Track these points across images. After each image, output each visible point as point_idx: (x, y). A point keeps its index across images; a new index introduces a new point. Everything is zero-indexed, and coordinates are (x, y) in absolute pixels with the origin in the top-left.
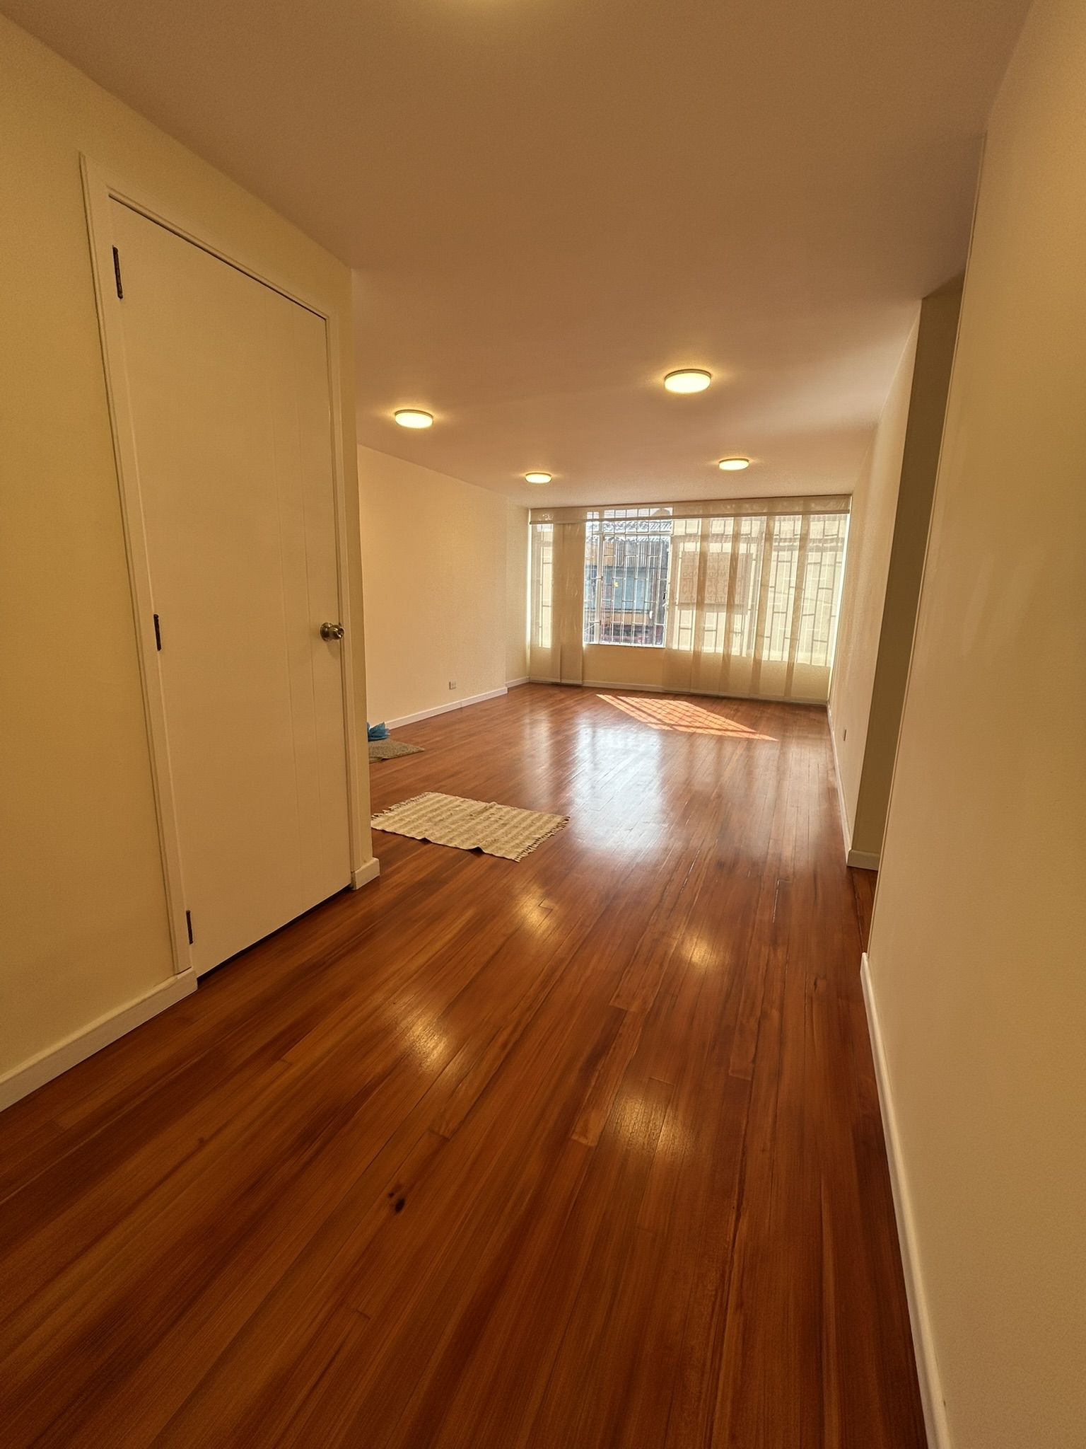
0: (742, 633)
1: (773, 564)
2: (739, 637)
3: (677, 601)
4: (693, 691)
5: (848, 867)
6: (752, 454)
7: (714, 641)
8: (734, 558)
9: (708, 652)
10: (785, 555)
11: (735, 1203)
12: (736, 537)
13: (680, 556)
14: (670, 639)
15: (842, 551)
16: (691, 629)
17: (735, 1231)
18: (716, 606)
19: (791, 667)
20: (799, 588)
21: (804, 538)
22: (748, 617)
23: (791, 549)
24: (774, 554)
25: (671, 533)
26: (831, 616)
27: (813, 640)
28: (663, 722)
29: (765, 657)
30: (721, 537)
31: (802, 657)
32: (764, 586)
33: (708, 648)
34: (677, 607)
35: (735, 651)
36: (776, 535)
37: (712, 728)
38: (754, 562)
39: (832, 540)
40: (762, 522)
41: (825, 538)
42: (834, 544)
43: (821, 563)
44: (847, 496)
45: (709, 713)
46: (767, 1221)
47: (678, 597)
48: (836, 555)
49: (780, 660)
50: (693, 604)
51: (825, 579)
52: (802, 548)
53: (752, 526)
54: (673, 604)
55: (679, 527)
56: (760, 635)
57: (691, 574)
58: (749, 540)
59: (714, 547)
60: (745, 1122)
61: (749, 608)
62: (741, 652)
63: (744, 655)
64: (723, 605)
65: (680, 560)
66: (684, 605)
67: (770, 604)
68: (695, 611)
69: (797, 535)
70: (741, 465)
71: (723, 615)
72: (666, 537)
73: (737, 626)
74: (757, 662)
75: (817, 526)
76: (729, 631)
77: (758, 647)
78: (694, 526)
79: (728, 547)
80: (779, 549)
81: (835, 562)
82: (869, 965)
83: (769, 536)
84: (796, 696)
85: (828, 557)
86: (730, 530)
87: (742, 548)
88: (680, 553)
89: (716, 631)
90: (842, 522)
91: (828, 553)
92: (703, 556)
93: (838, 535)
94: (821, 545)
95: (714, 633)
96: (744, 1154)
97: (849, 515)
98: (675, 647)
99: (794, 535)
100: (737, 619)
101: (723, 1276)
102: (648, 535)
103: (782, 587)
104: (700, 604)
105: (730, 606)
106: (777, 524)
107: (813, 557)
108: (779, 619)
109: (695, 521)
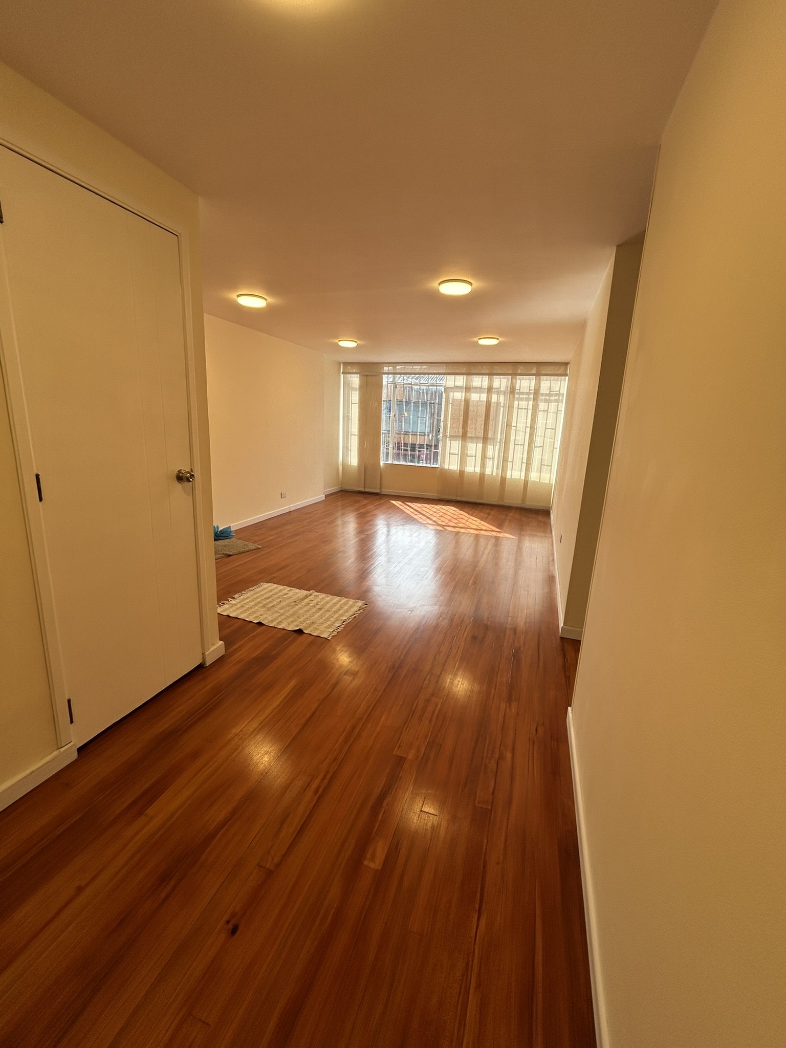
0: (493, 458)
1: (515, 411)
2: (491, 461)
3: (448, 434)
4: (459, 499)
5: (561, 638)
6: (501, 335)
7: (473, 465)
8: (488, 404)
9: (469, 471)
10: (523, 404)
11: (477, 906)
12: (490, 390)
13: (451, 402)
14: (443, 462)
15: (562, 403)
16: (458, 455)
17: (477, 928)
18: (475, 439)
19: (526, 483)
20: (532, 428)
21: (537, 392)
22: (497, 448)
23: (527, 400)
24: (516, 403)
25: (445, 385)
26: (554, 448)
27: (541, 465)
28: (437, 523)
29: (508, 476)
30: (479, 389)
31: (534, 476)
32: (509, 425)
33: (469, 468)
34: (448, 438)
35: (488, 471)
36: (517, 390)
37: (471, 529)
38: (502, 409)
39: (556, 395)
40: (508, 380)
41: (551, 393)
42: (557, 398)
43: (547, 411)
44: (566, 364)
45: (469, 516)
46: (499, 919)
47: (448, 431)
48: (558, 405)
49: (519, 478)
50: (459, 436)
51: (550, 422)
52: (535, 399)
53: (501, 382)
54: (445, 436)
55: (451, 381)
56: (505, 460)
57: (458, 415)
58: (499, 393)
59: (474, 397)
60: (485, 841)
61: (498, 441)
62: (492, 472)
63: (494, 474)
64: (481, 438)
65: (451, 405)
66: (453, 437)
67: (512, 438)
68: (460, 442)
69: (532, 390)
70: (494, 342)
71: (480, 445)
72: (441, 388)
73: (490, 453)
74: (503, 480)
75: (546, 384)
76: (484, 457)
77: (504, 470)
78: (460, 380)
79: (484, 397)
80: (520, 399)
81: (558, 410)
82: (572, 717)
83: (512, 390)
84: (529, 504)
85: (553, 406)
86: (485, 385)
87: (494, 398)
88: (451, 400)
89: (475, 456)
90: (563, 382)
91: (553, 404)
92: (467, 402)
93: (559, 391)
94: (548, 398)
95: (474, 458)
96: (484, 867)
97: (567, 378)
98: (446, 467)
99: (530, 390)
100: (490, 448)
101: (467, 964)
102: (428, 386)
103: (521, 426)
104: (464, 436)
105: (485, 440)
106: (518, 382)
107: (542, 406)
108: (519, 448)
109: (461, 377)
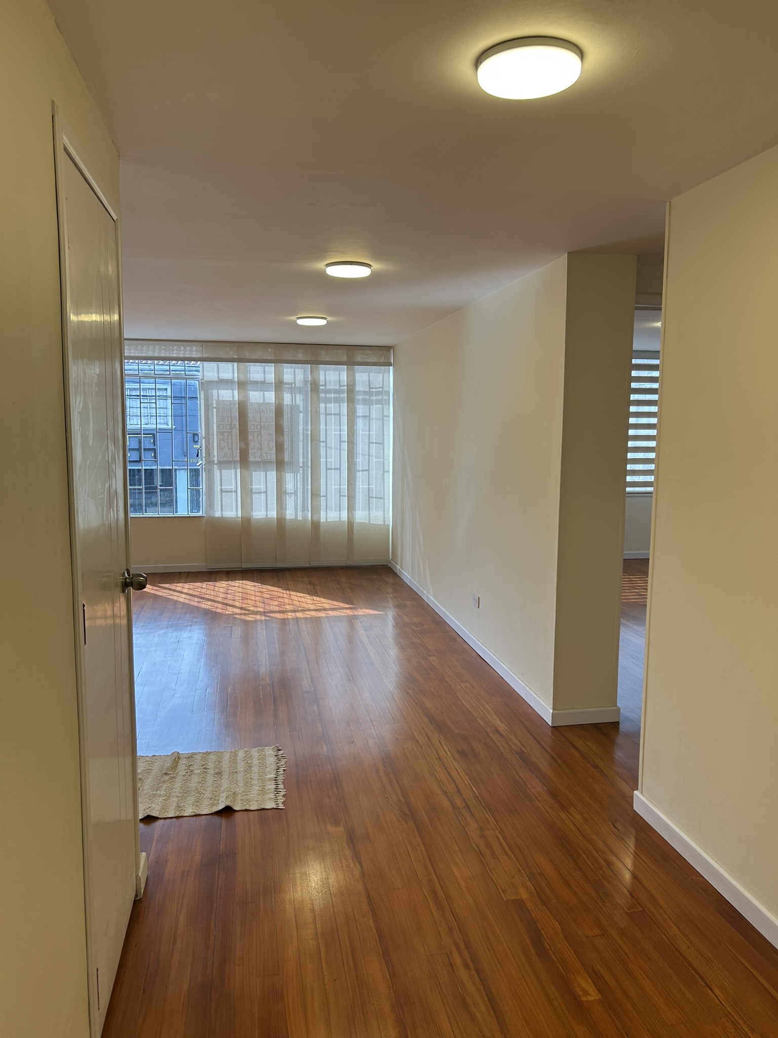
2: (293, 499)
5: (554, 728)
7: (263, 505)
8: (279, 410)
9: (258, 517)
10: (332, 407)
11: (703, 984)
12: (279, 386)
13: (215, 406)
14: (211, 505)
15: (389, 405)
16: (236, 492)
18: (263, 464)
19: (350, 524)
20: (351, 443)
21: (351, 389)
23: (338, 401)
24: (322, 405)
25: (200, 377)
27: (369, 497)
29: (323, 519)
30: (262, 385)
31: (360, 516)
33: (259, 513)
34: (215, 466)
35: (290, 514)
38: (301, 415)
39: (378, 393)
40: (305, 371)
41: (371, 390)
42: (380, 397)
43: (369, 416)
47: (216, 454)
48: (383, 408)
49: (338, 520)
50: (235, 462)
51: (374, 433)
52: (351, 400)
53: (294, 374)
54: (209, 462)
55: (210, 371)
56: (315, 494)
57: (228, 427)
58: (293, 389)
59: (255, 397)
61: (301, 465)
62: (296, 515)
63: (300, 518)
64: (272, 462)
65: (215, 410)
66: (224, 464)
67: (323, 460)
68: (239, 471)
69: (344, 386)
71: (272, 475)
72: (193, 382)
73: (289, 486)
74: (316, 525)
75: (363, 377)
76: (281, 492)
77: (315, 509)
78: (228, 371)
79: (271, 396)
80: (327, 401)
81: (383, 416)
84: (358, 559)
87: (287, 398)
88: (214, 402)
89: (266, 492)
90: (386, 374)
93: (383, 388)
94: (368, 397)
95: (263, 495)
97: (391, 368)
98: (218, 514)
99: (340, 386)
102: (171, 378)
103: (333, 442)
104: (244, 461)
105: (280, 465)
108: (333, 474)
109: (229, 365)
